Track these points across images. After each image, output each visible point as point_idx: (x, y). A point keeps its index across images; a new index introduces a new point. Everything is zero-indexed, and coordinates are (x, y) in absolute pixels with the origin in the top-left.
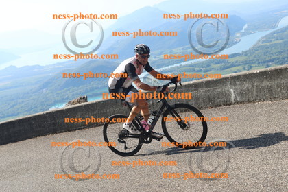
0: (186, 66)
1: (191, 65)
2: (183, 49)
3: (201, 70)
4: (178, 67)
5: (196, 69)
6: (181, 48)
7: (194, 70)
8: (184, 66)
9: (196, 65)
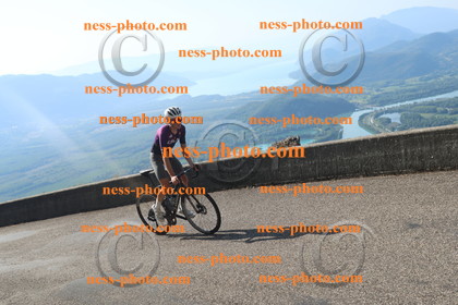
0: (424, 104)
1: (431, 104)
2: (421, 80)
3: (446, 112)
4: (411, 106)
5: (438, 109)
6: (417, 78)
7: (435, 111)
8: (420, 105)
9: (439, 103)
